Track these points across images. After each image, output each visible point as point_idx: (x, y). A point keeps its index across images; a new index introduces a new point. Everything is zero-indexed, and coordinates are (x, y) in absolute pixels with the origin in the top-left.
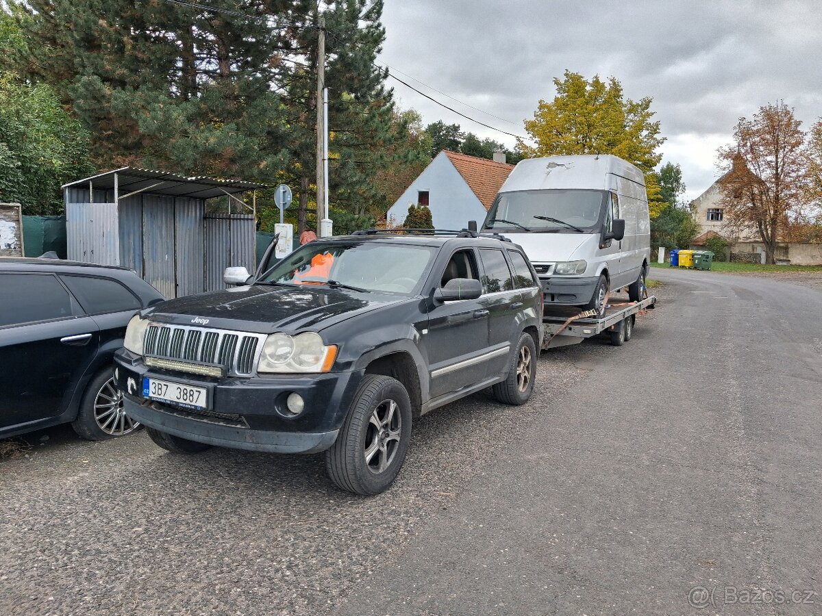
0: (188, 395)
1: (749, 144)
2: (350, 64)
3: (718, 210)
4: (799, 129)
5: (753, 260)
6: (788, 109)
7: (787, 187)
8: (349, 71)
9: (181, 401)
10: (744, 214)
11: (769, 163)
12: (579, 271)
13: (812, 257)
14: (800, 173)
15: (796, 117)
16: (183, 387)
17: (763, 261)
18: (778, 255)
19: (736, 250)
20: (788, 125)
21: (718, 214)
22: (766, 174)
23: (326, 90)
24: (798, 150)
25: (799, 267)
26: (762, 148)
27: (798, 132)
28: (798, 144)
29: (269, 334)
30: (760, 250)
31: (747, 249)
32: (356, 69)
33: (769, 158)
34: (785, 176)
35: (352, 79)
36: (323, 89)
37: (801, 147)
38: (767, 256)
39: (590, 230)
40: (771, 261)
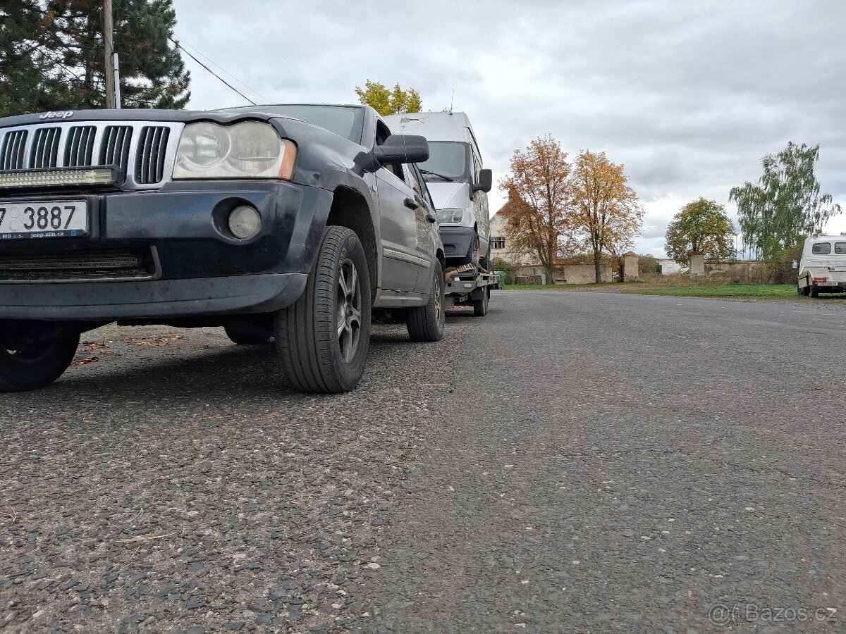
0: (49, 217)
1: (524, 175)
2: (142, 31)
3: (500, 239)
4: (566, 160)
5: (534, 282)
6: (556, 142)
7: (559, 214)
8: (141, 39)
9: (36, 229)
10: (524, 240)
11: (542, 193)
12: (457, 220)
13: (584, 276)
14: (568, 201)
15: (563, 150)
16: (36, 206)
17: (544, 282)
18: (555, 277)
19: (520, 274)
20: (556, 157)
21: (500, 242)
22: (541, 202)
23: (116, 55)
24: (565, 180)
25: (573, 286)
26: (535, 179)
27: (564, 164)
28: (565, 174)
29: (188, 123)
30: (540, 272)
31: (530, 272)
32: (151, 37)
33: (542, 188)
34: (557, 203)
35: (145, 51)
36: (113, 54)
37: (569, 177)
38: (547, 278)
39: (460, 180)
40: (550, 283)
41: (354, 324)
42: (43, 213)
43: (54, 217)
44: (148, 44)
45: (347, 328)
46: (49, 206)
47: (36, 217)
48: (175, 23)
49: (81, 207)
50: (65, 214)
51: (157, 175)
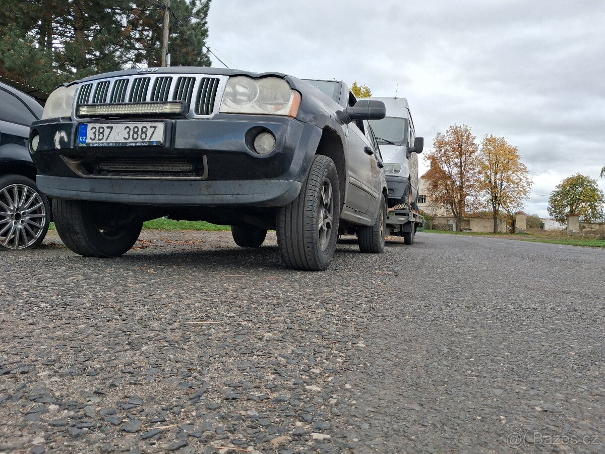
0: (140, 133)
1: (443, 151)
2: (186, 40)
3: (422, 196)
4: (475, 142)
5: (447, 228)
6: (468, 128)
7: (468, 180)
8: (186, 46)
9: (131, 140)
10: (441, 197)
11: (456, 164)
12: (396, 171)
13: (485, 227)
14: (475, 171)
15: (473, 134)
16: (132, 125)
17: (454, 229)
18: (463, 226)
19: (436, 222)
20: (468, 139)
21: (423, 199)
22: (455, 171)
23: (169, 55)
24: (473, 156)
25: (477, 234)
26: (451, 154)
27: (473, 144)
28: (473, 152)
29: (231, 76)
30: (451, 222)
31: (444, 222)
32: (192, 44)
33: (456, 160)
34: (467, 172)
35: (187, 53)
36: (167, 54)
37: (476, 154)
38: (457, 226)
39: (400, 144)
40: (459, 230)
41: (328, 225)
42: (136, 130)
43: (143, 133)
44: (190, 49)
45: (324, 227)
46: (140, 125)
47: (131, 133)
48: (207, 36)
49: (161, 126)
50: (150, 131)
51: (209, 109)
